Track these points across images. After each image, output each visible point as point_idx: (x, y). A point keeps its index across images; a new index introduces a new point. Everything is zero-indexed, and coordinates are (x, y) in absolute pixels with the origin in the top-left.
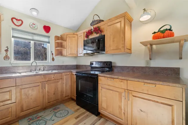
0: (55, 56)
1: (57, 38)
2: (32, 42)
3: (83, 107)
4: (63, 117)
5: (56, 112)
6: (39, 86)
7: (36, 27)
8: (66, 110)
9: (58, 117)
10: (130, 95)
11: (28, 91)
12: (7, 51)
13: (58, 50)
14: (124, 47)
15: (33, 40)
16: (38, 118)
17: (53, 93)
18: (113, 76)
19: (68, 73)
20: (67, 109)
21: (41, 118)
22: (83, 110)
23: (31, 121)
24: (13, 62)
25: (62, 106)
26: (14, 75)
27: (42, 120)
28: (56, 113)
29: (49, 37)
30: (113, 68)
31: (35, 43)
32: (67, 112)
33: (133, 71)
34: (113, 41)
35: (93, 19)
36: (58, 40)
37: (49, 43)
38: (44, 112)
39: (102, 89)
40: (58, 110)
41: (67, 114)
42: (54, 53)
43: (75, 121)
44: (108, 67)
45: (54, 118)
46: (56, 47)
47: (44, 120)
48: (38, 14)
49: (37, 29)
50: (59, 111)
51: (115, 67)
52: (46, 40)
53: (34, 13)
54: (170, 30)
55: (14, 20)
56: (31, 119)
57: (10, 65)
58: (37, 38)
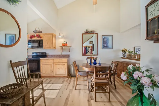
10: (55, 64)
14: (52, 47)
18: (48, 59)
30: (47, 56)
33: (56, 57)
34: (48, 43)
35: (36, 29)
44: (44, 55)
51: (48, 55)
54: (66, 43)
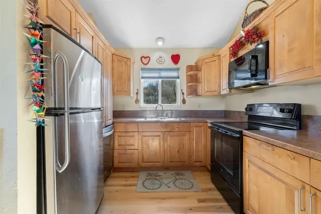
0: (187, 96)
1: (190, 68)
2: (160, 80)
3: (220, 190)
4: (182, 189)
5: (177, 178)
6: (159, 136)
7: (163, 61)
8: (190, 181)
9: (176, 186)
11: (149, 140)
12: (137, 93)
13: (190, 86)
15: (160, 78)
16: (156, 176)
17: (177, 150)
19: (202, 124)
20: (192, 181)
21: (158, 178)
22: (217, 195)
23: (149, 177)
24: (143, 105)
25: (188, 174)
26: (139, 120)
27: (159, 180)
28: (177, 180)
29: (178, 69)
30: (304, 122)
31: (162, 81)
32: (191, 185)
34: (290, 50)
35: (246, 13)
36: (191, 71)
37: (178, 77)
38: (164, 172)
39: (250, 164)
40: (181, 177)
41: (189, 189)
42: (185, 92)
43: (195, 204)
45: (171, 185)
46: (188, 82)
47: (160, 182)
48: (164, 42)
49: (164, 62)
50: (182, 179)
52: (175, 74)
53: (160, 43)
55: (143, 59)
56: (150, 175)
57: (140, 109)
58: (164, 74)
